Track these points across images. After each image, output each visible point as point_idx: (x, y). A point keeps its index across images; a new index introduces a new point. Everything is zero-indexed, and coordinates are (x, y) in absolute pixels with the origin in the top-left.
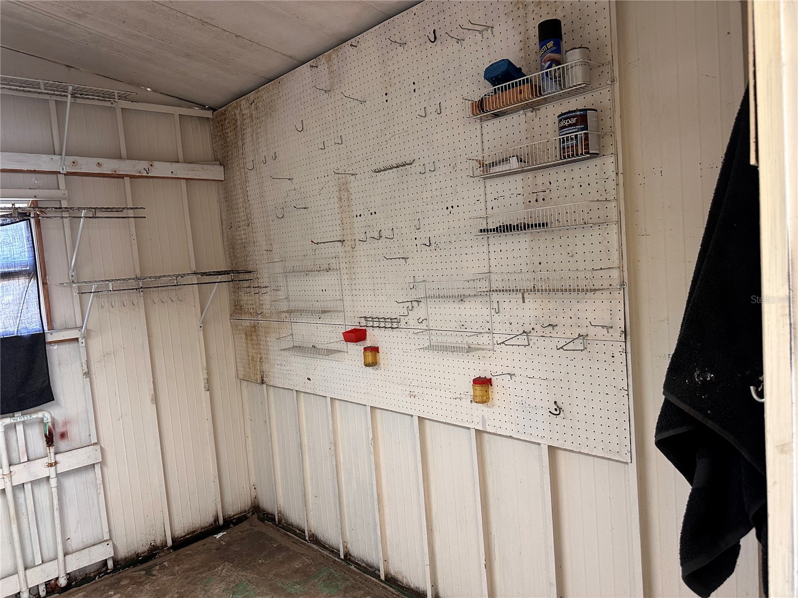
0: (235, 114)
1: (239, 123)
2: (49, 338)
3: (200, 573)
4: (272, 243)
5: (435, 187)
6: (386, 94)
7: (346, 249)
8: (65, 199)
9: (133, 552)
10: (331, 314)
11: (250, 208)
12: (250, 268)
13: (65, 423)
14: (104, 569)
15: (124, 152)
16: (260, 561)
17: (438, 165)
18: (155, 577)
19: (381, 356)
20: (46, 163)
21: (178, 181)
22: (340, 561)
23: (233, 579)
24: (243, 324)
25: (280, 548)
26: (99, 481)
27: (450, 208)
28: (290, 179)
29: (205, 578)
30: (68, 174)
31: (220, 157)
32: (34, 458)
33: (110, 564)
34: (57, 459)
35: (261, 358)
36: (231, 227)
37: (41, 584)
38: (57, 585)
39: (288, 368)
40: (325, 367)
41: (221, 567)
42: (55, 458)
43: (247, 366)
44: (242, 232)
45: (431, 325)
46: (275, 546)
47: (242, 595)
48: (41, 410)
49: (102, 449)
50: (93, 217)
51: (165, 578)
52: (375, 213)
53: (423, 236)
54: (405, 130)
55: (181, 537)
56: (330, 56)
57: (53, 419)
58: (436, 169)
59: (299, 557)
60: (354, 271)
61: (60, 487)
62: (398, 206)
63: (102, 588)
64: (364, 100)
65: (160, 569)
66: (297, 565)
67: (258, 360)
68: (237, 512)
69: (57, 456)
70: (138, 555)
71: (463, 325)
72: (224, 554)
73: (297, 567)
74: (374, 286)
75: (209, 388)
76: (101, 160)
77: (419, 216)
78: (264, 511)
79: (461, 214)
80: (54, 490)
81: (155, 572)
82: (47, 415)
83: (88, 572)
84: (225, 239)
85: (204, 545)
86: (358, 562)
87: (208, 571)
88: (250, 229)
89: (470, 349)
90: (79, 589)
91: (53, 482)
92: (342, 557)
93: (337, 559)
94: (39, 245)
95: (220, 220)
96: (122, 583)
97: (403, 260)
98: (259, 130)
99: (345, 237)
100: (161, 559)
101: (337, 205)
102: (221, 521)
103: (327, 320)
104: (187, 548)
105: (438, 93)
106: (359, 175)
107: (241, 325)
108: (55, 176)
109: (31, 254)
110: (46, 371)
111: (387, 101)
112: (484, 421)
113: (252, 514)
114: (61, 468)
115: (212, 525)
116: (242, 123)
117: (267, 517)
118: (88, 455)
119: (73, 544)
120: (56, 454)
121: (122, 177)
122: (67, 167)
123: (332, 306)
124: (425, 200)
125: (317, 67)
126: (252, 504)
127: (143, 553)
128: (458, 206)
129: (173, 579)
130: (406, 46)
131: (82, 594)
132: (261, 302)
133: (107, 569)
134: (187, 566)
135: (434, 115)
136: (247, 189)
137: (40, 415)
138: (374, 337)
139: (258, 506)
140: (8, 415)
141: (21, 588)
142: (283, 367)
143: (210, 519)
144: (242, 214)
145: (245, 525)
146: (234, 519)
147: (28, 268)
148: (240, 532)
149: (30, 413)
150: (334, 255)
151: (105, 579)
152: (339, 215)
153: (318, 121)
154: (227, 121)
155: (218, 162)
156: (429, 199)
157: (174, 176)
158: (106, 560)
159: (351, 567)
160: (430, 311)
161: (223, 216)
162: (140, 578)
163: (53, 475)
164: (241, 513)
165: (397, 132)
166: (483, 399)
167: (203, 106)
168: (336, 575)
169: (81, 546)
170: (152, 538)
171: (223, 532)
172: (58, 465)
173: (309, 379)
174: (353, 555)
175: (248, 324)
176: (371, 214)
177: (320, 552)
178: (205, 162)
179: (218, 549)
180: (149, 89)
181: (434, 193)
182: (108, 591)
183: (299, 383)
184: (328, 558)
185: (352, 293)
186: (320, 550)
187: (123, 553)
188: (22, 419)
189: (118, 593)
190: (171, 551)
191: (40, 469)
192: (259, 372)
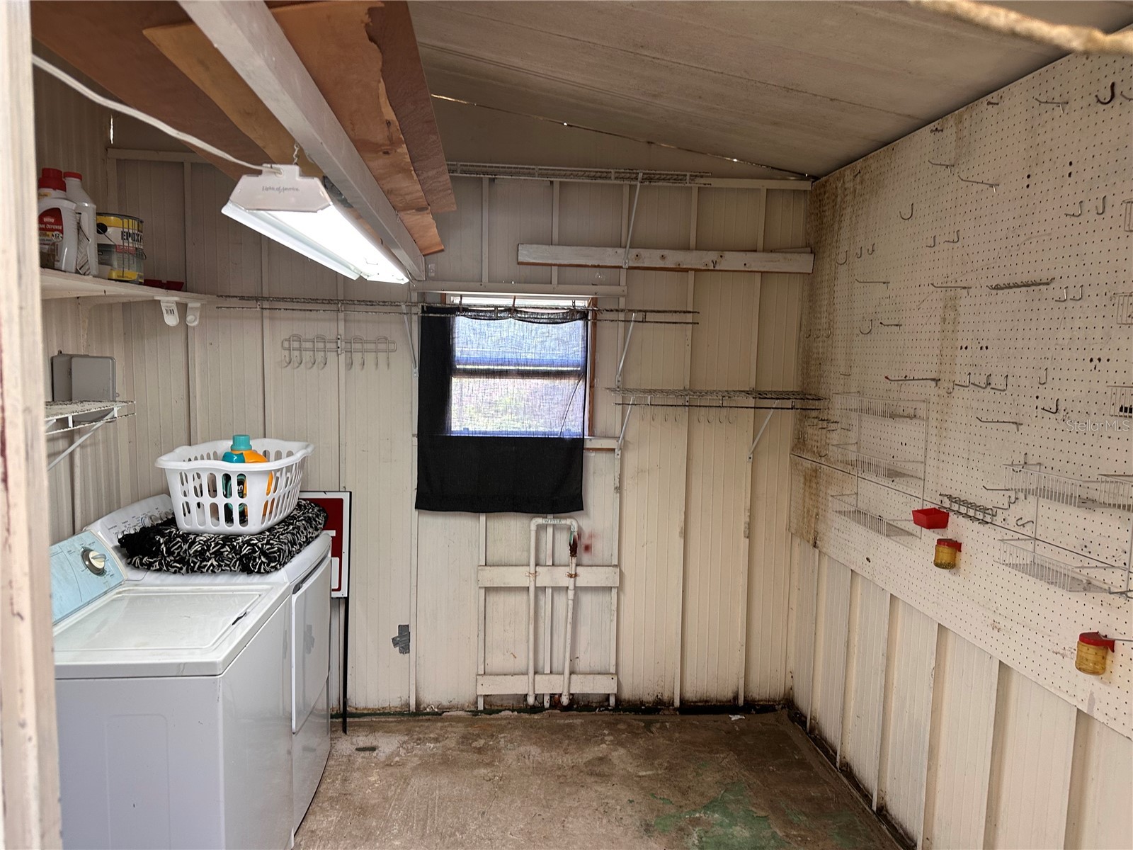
0: (836, 188)
1: (839, 199)
2: (588, 445)
3: (699, 752)
4: (852, 365)
5: (1077, 323)
6: (1029, 176)
7: (940, 392)
8: (623, 296)
9: (638, 697)
10: (908, 479)
11: (835, 315)
12: (822, 393)
13: (591, 536)
14: (606, 704)
15: (693, 242)
16: (771, 768)
17: (1087, 291)
18: (652, 735)
19: (963, 557)
20: (611, 257)
21: (753, 273)
22: (870, 812)
23: (731, 774)
24: (804, 464)
25: (802, 764)
26: (614, 607)
27: (1095, 361)
28: (884, 283)
29: (702, 759)
30: (631, 268)
31: (812, 242)
32: (558, 564)
33: (612, 701)
34: (578, 572)
35: (817, 514)
36: (810, 336)
37: (547, 694)
38: (560, 701)
39: (846, 536)
40: (889, 550)
41: (724, 754)
42: (576, 570)
43: (801, 519)
44: (821, 344)
45: (1039, 532)
46: (797, 757)
47: (734, 796)
48: (570, 517)
49: (621, 575)
50: (642, 322)
51: (661, 740)
52: (987, 348)
53: (1049, 395)
54: (1047, 232)
55: (692, 702)
56: (961, 116)
57: (580, 528)
58: (1084, 297)
59: (821, 784)
60: (946, 425)
61: (576, 601)
62: (1020, 344)
63: (600, 723)
64: (997, 182)
65: (660, 728)
66: (814, 792)
67: (814, 516)
68: (764, 698)
69: (579, 568)
70: (642, 703)
71: (1086, 547)
72: (732, 740)
73: (813, 794)
74: (969, 454)
75: (750, 534)
76: (666, 252)
77: (1048, 364)
78: (798, 709)
79: (1112, 373)
80: (571, 602)
81: (654, 730)
82: (574, 524)
83: (590, 700)
84: (801, 350)
85: (715, 721)
86: (895, 825)
87: (709, 753)
88: (830, 342)
89: (1088, 586)
90: (579, 715)
91: (571, 593)
92: (874, 808)
93: (867, 808)
94: (592, 346)
95: (799, 325)
96: (619, 726)
97: (1015, 426)
98: (860, 212)
99: (942, 374)
100: (664, 718)
101: (938, 328)
102: (741, 701)
103: (901, 486)
104: (695, 717)
105: (1104, 181)
106: (973, 288)
107: (802, 465)
108: (618, 270)
109: (584, 354)
110: (580, 478)
111: (1028, 186)
112: (1092, 702)
113: (782, 708)
114: (581, 582)
115: (730, 701)
116: (842, 199)
117: (800, 718)
118: (607, 576)
119: (582, 665)
120: (577, 565)
121: (686, 270)
122: (630, 262)
123: (911, 468)
124: (1060, 341)
125: (942, 131)
126: (784, 695)
127: (648, 703)
128: (1108, 360)
129: (669, 744)
130: (1067, 107)
131: (580, 721)
132: (828, 441)
133: (609, 705)
134: (687, 737)
135: (1092, 215)
136: (835, 289)
137: (568, 522)
138: (958, 527)
139: (793, 700)
140: (542, 515)
141: (528, 691)
142: (840, 534)
143: (730, 695)
144: (824, 320)
145: (769, 718)
146: (758, 705)
147: (579, 369)
148: (761, 723)
149: (560, 518)
150: (923, 397)
151: (604, 714)
152: (939, 343)
153: (932, 206)
154: (827, 195)
155: (809, 249)
156: (1066, 341)
157: (747, 269)
158: (609, 695)
159: (882, 826)
160: (1042, 511)
161: (803, 320)
162: (638, 729)
163: (571, 587)
164: (769, 701)
165: (1035, 233)
166: (1095, 668)
167: (801, 176)
168: (859, 828)
169: (588, 670)
170: (660, 690)
171: (741, 715)
172: (578, 578)
173: (868, 559)
174: (890, 812)
175: (809, 466)
176: (981, 348)
177: (850, 790)
178: (792, 250)
179: (729, 732)
180: (735, 160)
181: (1075, 333)
182: (604, 729)
183: (857, 562)
184: (857, 802)
185: (939, 456)
186: (850, 787)
187: (627, 694)
188: (552, 522)
189: (612, 735)
190: (678, 713)
191: (560, 577)
192: (813, 531)
